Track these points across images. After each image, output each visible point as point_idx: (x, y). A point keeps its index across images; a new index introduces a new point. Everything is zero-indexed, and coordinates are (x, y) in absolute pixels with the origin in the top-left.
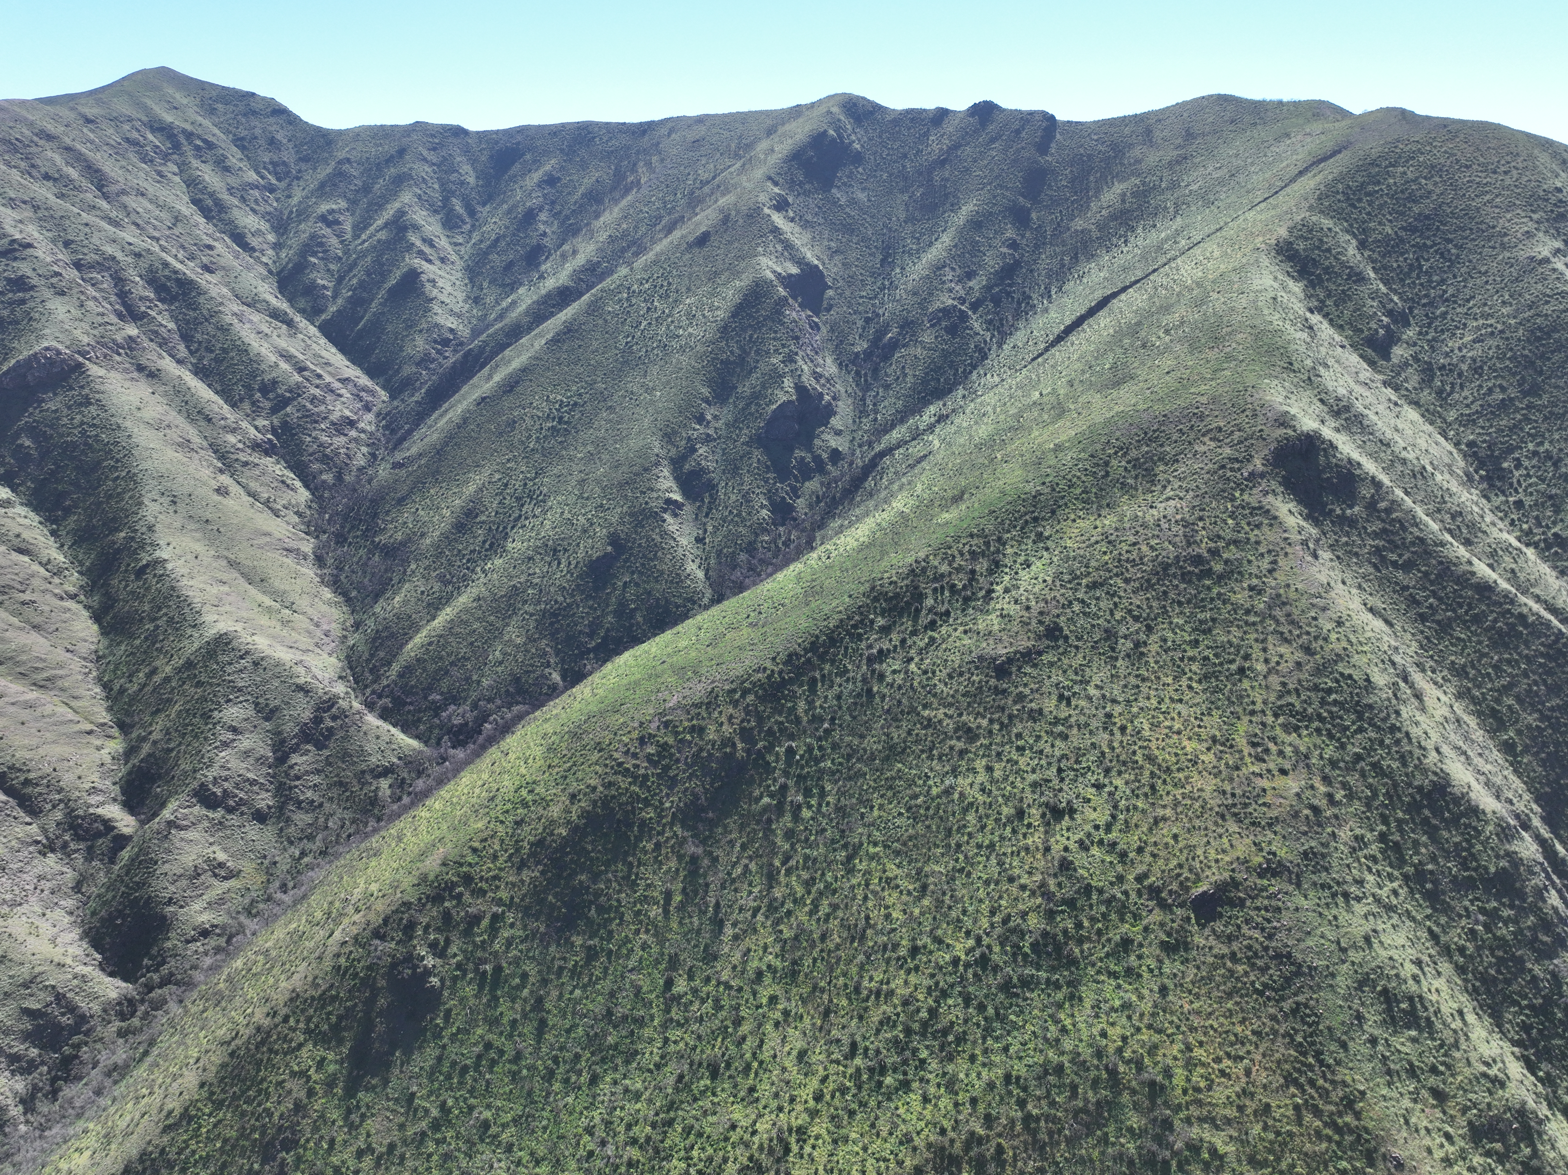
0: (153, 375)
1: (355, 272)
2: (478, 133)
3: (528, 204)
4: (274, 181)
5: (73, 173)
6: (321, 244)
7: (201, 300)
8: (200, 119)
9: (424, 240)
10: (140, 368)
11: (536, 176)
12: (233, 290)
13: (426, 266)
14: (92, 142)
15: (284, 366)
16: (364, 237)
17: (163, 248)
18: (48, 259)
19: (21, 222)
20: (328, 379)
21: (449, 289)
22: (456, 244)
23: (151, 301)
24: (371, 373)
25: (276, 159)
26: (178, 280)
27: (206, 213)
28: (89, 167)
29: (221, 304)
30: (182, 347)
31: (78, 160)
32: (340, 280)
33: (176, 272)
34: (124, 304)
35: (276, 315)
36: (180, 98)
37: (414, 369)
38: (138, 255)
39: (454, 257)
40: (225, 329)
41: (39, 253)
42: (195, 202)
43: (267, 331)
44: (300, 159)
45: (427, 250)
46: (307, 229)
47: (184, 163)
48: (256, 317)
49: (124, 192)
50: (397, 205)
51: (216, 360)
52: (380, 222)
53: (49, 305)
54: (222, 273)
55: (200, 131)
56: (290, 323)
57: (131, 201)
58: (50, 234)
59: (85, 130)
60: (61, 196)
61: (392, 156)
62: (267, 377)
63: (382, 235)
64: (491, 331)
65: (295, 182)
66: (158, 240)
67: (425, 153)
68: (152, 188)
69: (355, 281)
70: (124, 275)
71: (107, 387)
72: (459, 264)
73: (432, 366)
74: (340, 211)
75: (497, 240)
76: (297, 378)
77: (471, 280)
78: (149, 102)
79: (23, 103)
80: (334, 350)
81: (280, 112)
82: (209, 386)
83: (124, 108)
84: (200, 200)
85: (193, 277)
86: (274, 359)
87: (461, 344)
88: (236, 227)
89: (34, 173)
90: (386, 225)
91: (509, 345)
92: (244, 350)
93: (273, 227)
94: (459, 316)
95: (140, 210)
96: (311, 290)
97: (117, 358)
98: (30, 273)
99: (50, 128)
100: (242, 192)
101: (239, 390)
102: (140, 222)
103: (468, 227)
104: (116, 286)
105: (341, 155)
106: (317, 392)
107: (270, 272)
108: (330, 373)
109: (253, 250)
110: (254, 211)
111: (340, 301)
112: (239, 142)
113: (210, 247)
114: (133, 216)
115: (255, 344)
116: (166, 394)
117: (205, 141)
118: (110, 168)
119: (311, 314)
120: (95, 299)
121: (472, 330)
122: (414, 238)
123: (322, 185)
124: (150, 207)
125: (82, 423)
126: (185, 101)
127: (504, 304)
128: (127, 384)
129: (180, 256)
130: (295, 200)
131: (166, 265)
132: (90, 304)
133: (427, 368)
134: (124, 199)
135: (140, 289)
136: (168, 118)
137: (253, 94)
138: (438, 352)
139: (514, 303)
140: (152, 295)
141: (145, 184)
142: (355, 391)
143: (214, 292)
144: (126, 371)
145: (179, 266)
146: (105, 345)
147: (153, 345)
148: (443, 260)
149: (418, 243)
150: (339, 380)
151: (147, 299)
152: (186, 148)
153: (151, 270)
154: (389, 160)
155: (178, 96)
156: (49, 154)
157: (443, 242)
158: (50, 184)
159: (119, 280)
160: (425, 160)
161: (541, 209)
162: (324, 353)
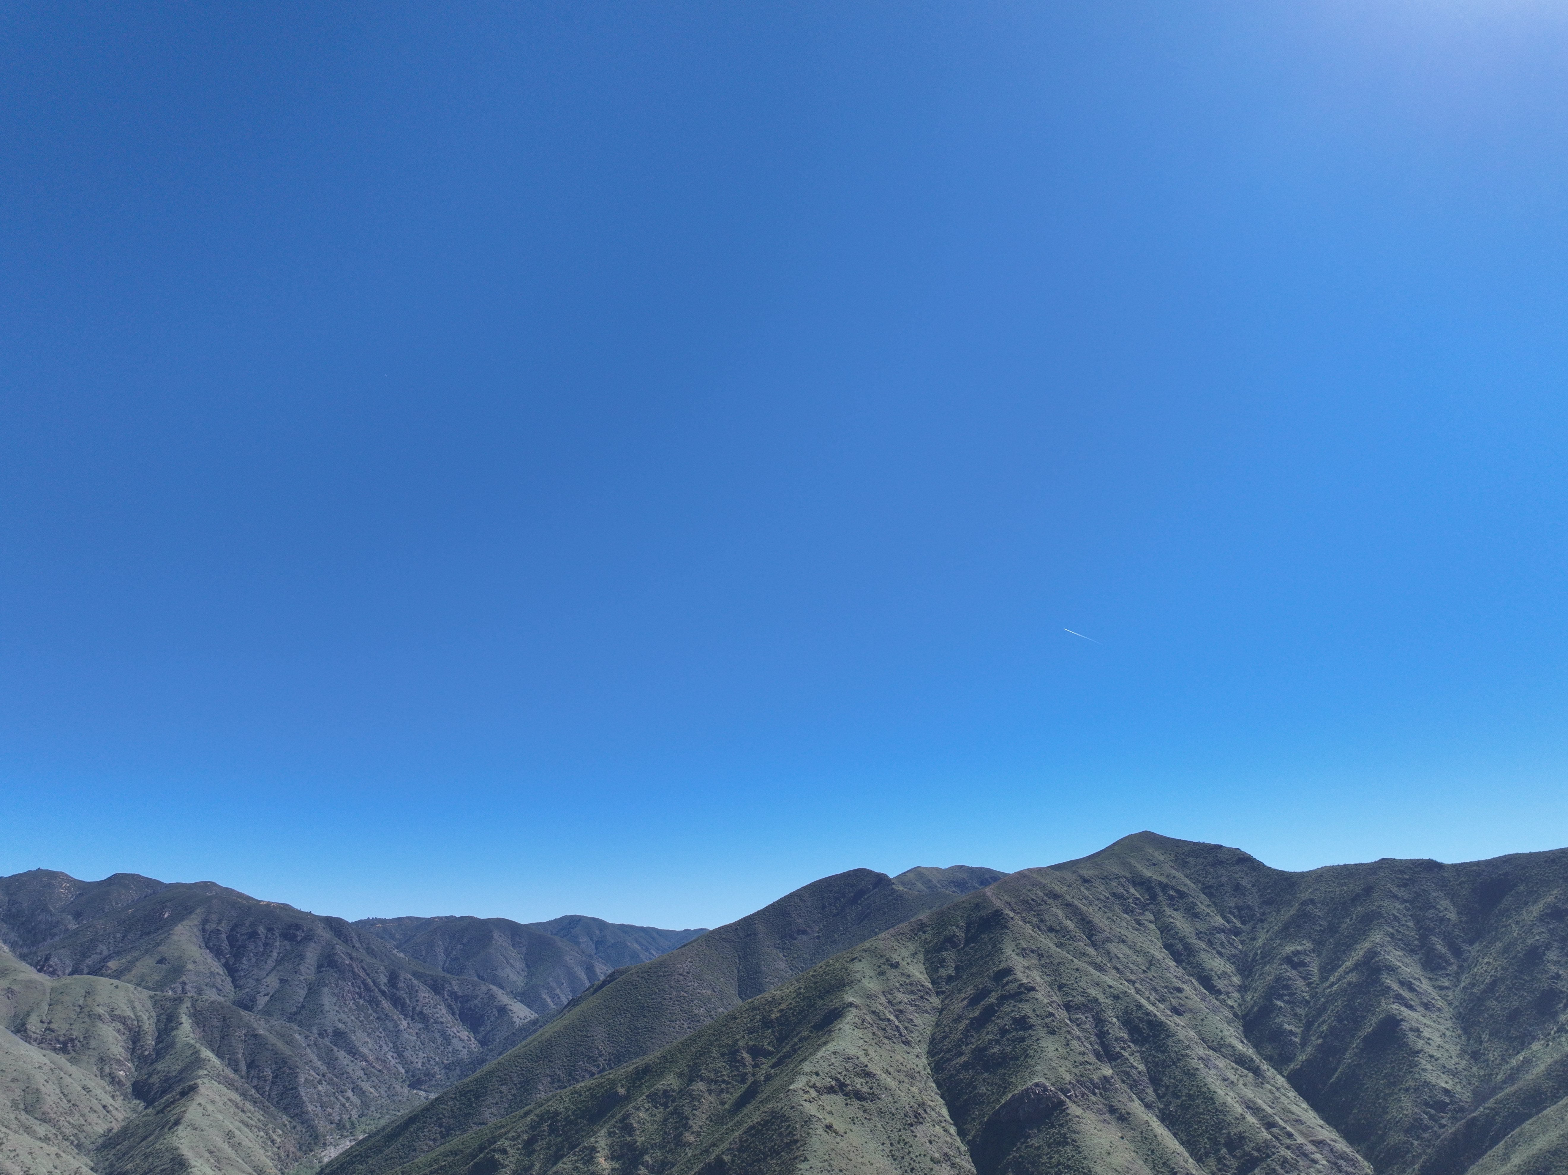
0: (1123, 1118)
1: (1324, 1017)
2: (1454, 866)
3: (1530, 942)
4: (1239, 925)
5: (1070, 925)
6: (1287, 987)
7: (1170, 1042)
8: (1174, 872)
9: (1402, 983)
10: (1112, 1110)
11: (1537, 909)
12: (1199, 1033)
13: (1406, 1012)
14: (1086, 898)
15: (1251, 1119)
16: (1332, 979)
17: (1138, 991)
18: (1046, 1001)
19: (1028, 968)
20: (1300, 1140)
21: (1439, 1041)
22: (1442, 988)
23: (1125, 1042)
24: (1350, 1136)
25: (1241, 903)
26: (1149, 1022)
27: (1177, 957)
28: (1083, 919)
29: (1188, 1047)
30: (1150, 1090)
31: (1075, 914)
32: (1308, 1026)
33: (1148, 1014)
34: (1102, 1044)
35: (1241, 1061)
36: (1159, 856)
37: (1402, 1137)
38: (1116, 997)
39: (1440, 1003)
40: (1191, 1074)
41: (1039, 996)
42: (1167, 946)
43: (1233, 1078)
44: (1264, 902)
45: (1406, 994)
46: (1271, 971)
47: (1159, 912)
48: (1222, 1063)
49: (1108, 940)
50: (1367, 945)
51: (1184, 1108)
52: (1349, 964)
53: (1043, 1043)
54: (1190, 1015)
55: (1173, 883)
56: (1256, 1071)
57: (1113, 948)
58: (1048, 979)
59: (1082, 889)
60: (1060, 945)
61: (1358, 895)
62: (1234, 1131)
63: (1353, 977)
64: (1500, 1095)
65: (1259, 925)
66: (1134, 982)
67: (1395, 890)
68: (1131, 935)
69: (1325, 1027)
70: (1103, 1016)
71: (1082, 1127)
72: (1448, 1012)
73: (1426, 1135)
74: (1305, 953)
75: (1494, 984)
76: (1265, 1135)
77: (1465, 1030)
78: (1133, 862)
79: (1039, 871)
80: (1305, 1105)
81: (1244, 860)
82: (1175, 1135)
83: (1113, 868)
84: (1172, 945)
85: (1163, 1018)
86: (1240, 1110)
87: (1462, 1110)
88: (1204, 970)
89: (1043, 927)
90: (1356, 966)
91: (1528, 1116)
92: (1209, 1098)
93: (1238, 969)
94: (1454, 1074)
95: (1120, 955)
96: (1278, 1036)
97: (1093, 1098)
98: (1030, 1013)
99: (1057, 888)
100: (1209, 936)
101: (1205, 1143)
102: (1119, 966)
103: (1455, 968)
104: (1096, 1026)
105: (1305, 896)
106: (1288, 1154)
107: (1236, 1015)
108: (1302, 1133)
109: (1219, 992)
110: (1220, 954)
111: (1309, 1049)
112: (1208, 891)
113: (1179, 990)
114: (1114, 961)
115: (1221, 1092)
116: (1133, 1140)
117: (1178, 891)
118: (1099, 919)
119: (1279, 1062)
120: (1079, 1038)
121: (1475, 1093)
122: (1389, 981)
123: (1286, 927)
124: (1129, 952)
125: (1059, 1163)
126: (1162, 858)
127: (1513, 1063)
128: (1100, 1126)
129: (1152, 998)
130: (1259, 943)
131: (1140, 1006)
132: (1075, 1043)
133: (1418, 1138)
134: (1109, 946)
135: (1117, 1030)
136: (1148, 873)
137: (1221, 846)
138: (1431, 1117)
139: (1527, 1061)
140: (1126, 1036)
141: (1126, 933)
142: (1332, 1158)
143: (1182, 1034)
144: (1099, 1112)
145: (1151, 1008)
146: (1083, 1084)
147: (1125, 1087)
148: (1427, 1006)
149: (1395, 986)
150: (1313, 1142)
151: (1121, 1039)
152: (1162, 898)
153: (1126, 1012)
154: (1355, 899)
155: (1156, 854)
156: (1054, 910)
157: (1425, 986)
158: (1052, 935)
159: (1099, 1021)
160: (1395, 896)
161: (1548, 947)
162: (1294, 1108)
